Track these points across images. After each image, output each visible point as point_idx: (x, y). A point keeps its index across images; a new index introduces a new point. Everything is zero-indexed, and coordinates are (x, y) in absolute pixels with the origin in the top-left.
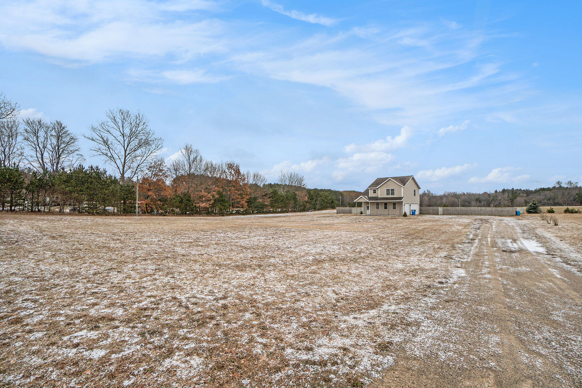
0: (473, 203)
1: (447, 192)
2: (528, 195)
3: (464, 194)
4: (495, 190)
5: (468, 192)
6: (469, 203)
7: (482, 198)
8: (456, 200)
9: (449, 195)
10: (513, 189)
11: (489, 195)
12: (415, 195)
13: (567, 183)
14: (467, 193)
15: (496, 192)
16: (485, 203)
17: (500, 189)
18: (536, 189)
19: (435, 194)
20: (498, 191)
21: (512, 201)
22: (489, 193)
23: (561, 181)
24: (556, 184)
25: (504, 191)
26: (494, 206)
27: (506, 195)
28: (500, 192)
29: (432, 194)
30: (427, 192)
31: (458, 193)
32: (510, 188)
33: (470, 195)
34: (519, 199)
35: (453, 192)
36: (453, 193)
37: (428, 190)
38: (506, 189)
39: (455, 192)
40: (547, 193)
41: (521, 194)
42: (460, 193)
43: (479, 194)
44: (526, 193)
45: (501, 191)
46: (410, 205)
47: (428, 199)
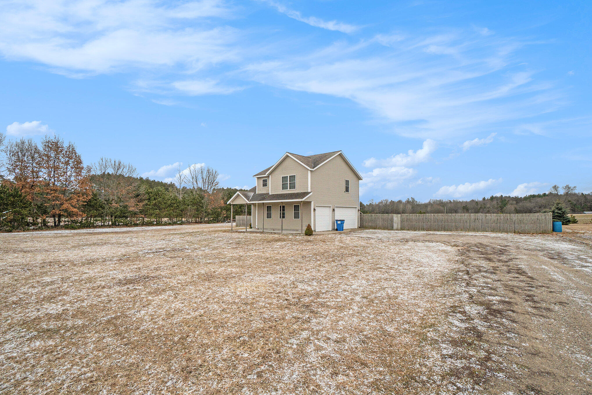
0: (460, 210)
1: (432, 200)
2: (517, 203)
3: (451, 202)
4: (483, 197)
6: (456, 210)
7: (469, 206)
8: (442, 208)
9: (434, 202)
10: (502, 196)
11: (477, 202)
12: (347, 190)
13: (564, 187)
14: (454, 201)
15: (484, 199)
16: (473, 210)
17: (488, 197)
18: (526, 196)
19: (419, 202)
20: (486, 198)
21: (502, 208)
22: (476, 200)
23: (558, 185)
24: (552, 189)
25: (492, 198)
27: (495, 202)
28: (488, 199)
29: (416, 202)
30: (411, 200)
31: (444, 201)
32: (499, 196)
33: (456, 203)
34: (509, 207)
35: (438, 199)
37: (412, 198)
38: (494, 196)
39: (440, 200)
40: (538, 199)
41: (511, 202)
42: (447, 200)
43: (467, 202)
44: (516, 200)
45: (489, 198)
46: (334, 210)
47: (411, 207)
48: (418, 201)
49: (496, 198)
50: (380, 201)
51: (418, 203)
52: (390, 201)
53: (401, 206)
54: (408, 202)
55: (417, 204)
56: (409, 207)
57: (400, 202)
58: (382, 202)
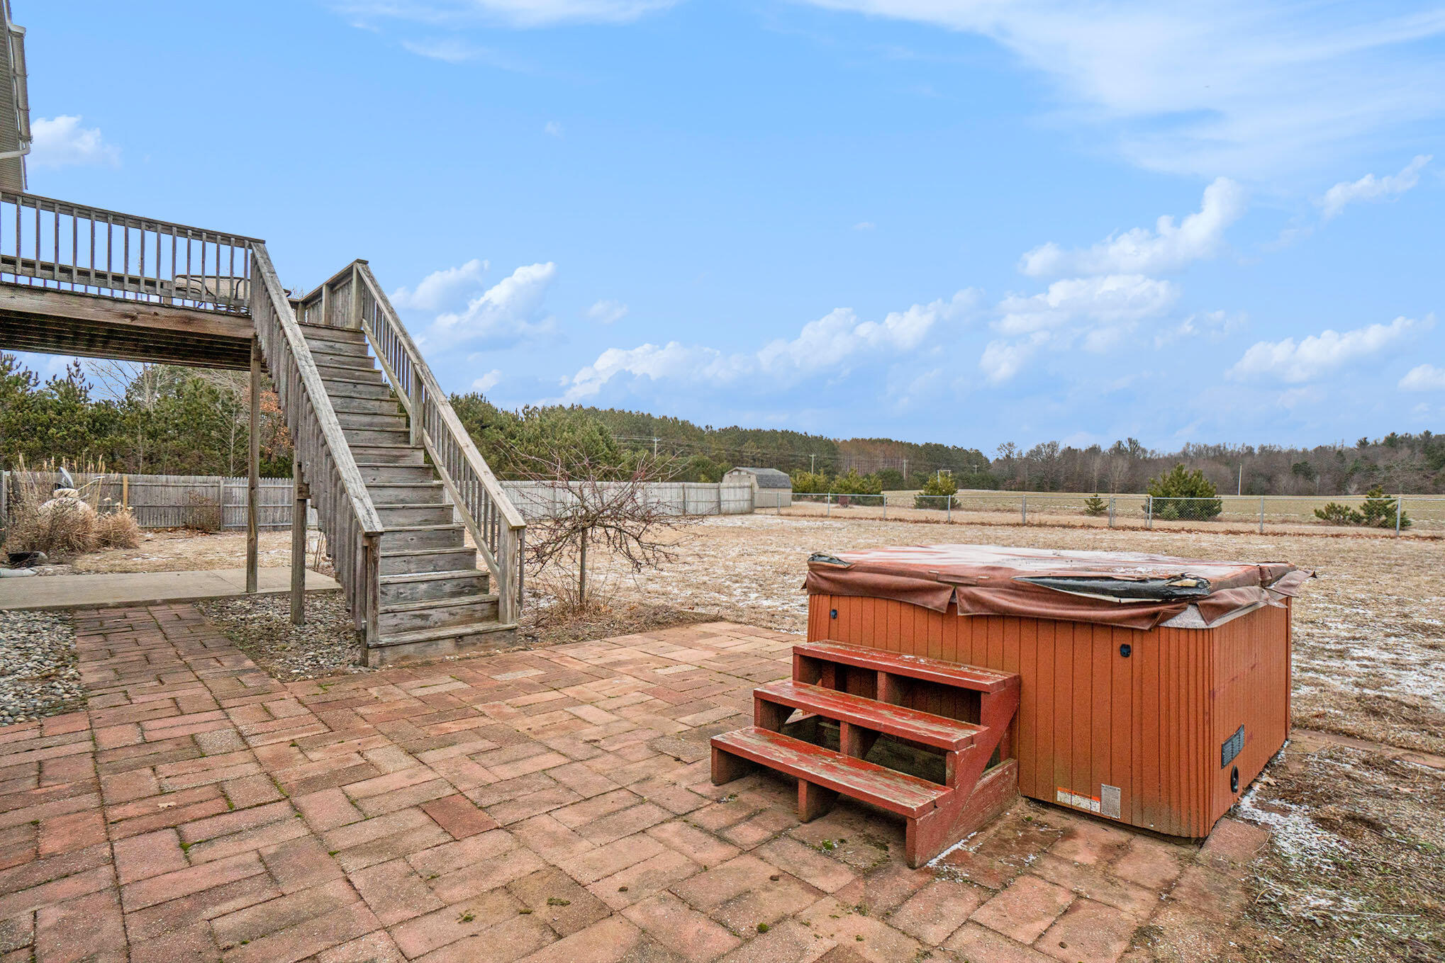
0: (1284, 480)
1: (1193, 446)
3: (1251, 450)
4: (1361, 437)
5: (1266, 444)
6: (1269, 480)
7: (1313, 464)
8: (1225, 470)
9: (1199, 453)
10: (1428, 433)
11: (1339, 454)
14: (1262, 449)
15: (1363, 443)
16: (1328, 479)
17: (1377, 436)
20: (1371, 441)
22: (1338, 447)
26: (1359, 489)
27: (1405, 453)
28: (1376, 445)
29: (1144, 451)
30: (1127, 445)
31: (1229, 449)
32: (1416, 432)
33: (1268, 454)
35: (1212, 444)
36: (1214, 450)
37: (1130, 440)
38: (1400, 433)
39: (1219, 447)
42: (1238, 447)
43: (1305, 452)
45: (1382, 440)
47: (1126, 465)
48: (1149, 449)
49: (1407, 441)
50: (1033, 447)
51: (1148, 456)
52: (1062, 447)
53: (1097, 465)
54: (1118, 450)
55: (1145, 458)
56: (1122, 465)
57: (1094, 451)
58: (1038, 452)
